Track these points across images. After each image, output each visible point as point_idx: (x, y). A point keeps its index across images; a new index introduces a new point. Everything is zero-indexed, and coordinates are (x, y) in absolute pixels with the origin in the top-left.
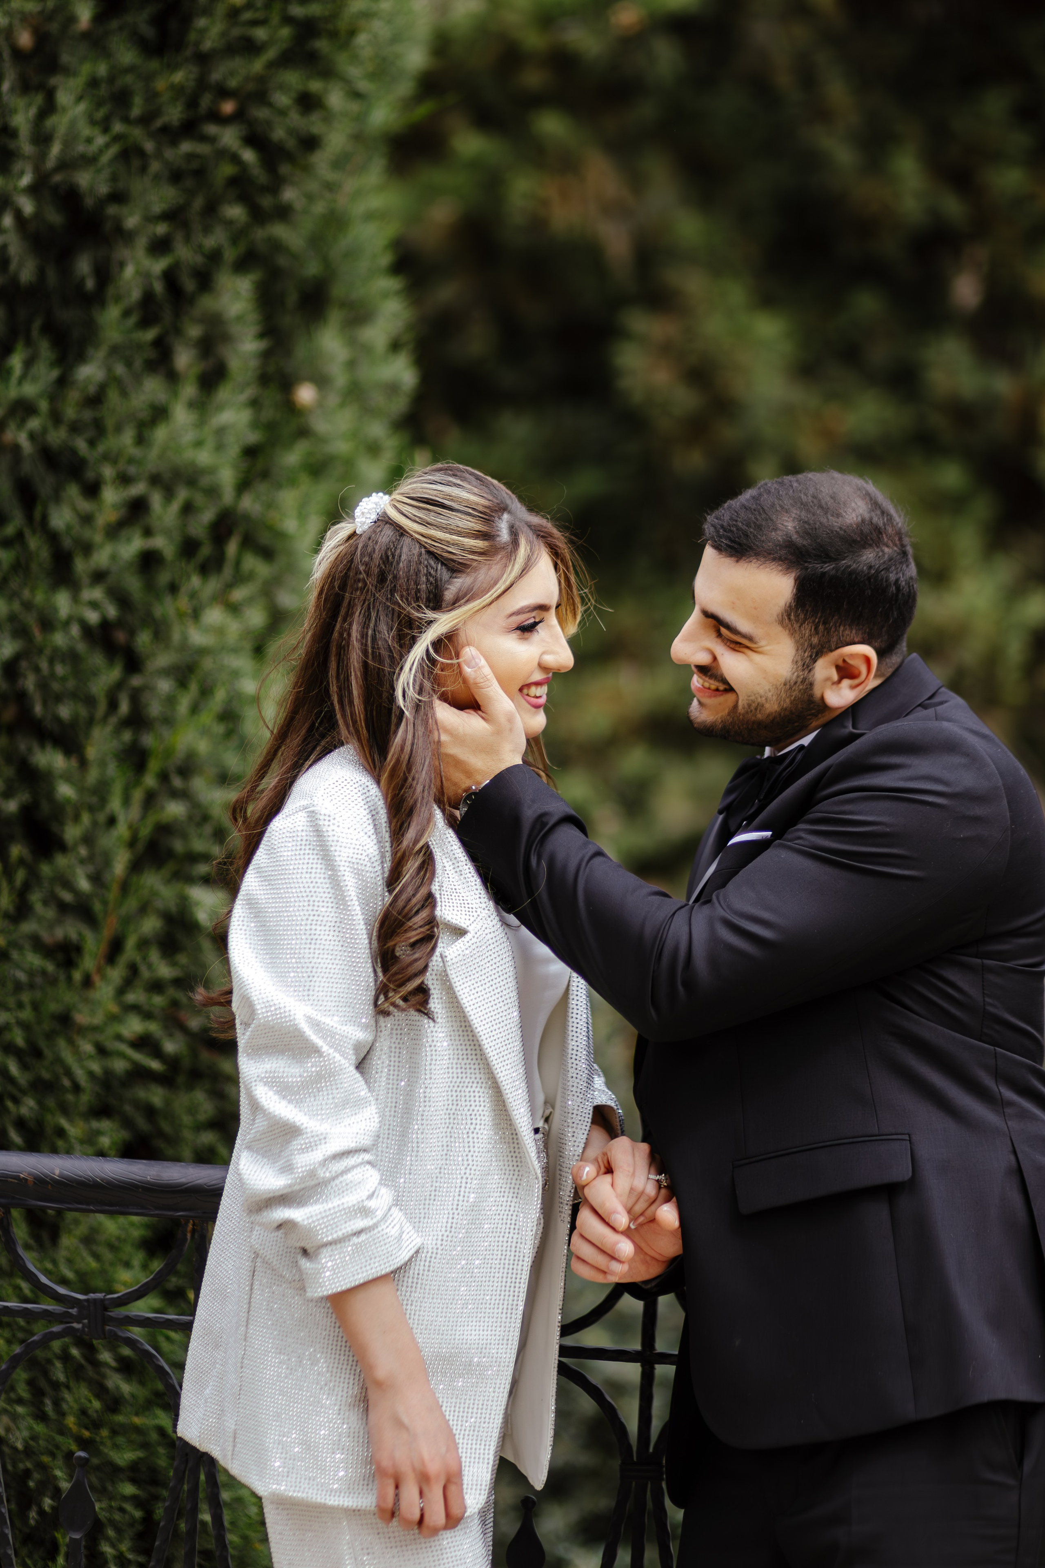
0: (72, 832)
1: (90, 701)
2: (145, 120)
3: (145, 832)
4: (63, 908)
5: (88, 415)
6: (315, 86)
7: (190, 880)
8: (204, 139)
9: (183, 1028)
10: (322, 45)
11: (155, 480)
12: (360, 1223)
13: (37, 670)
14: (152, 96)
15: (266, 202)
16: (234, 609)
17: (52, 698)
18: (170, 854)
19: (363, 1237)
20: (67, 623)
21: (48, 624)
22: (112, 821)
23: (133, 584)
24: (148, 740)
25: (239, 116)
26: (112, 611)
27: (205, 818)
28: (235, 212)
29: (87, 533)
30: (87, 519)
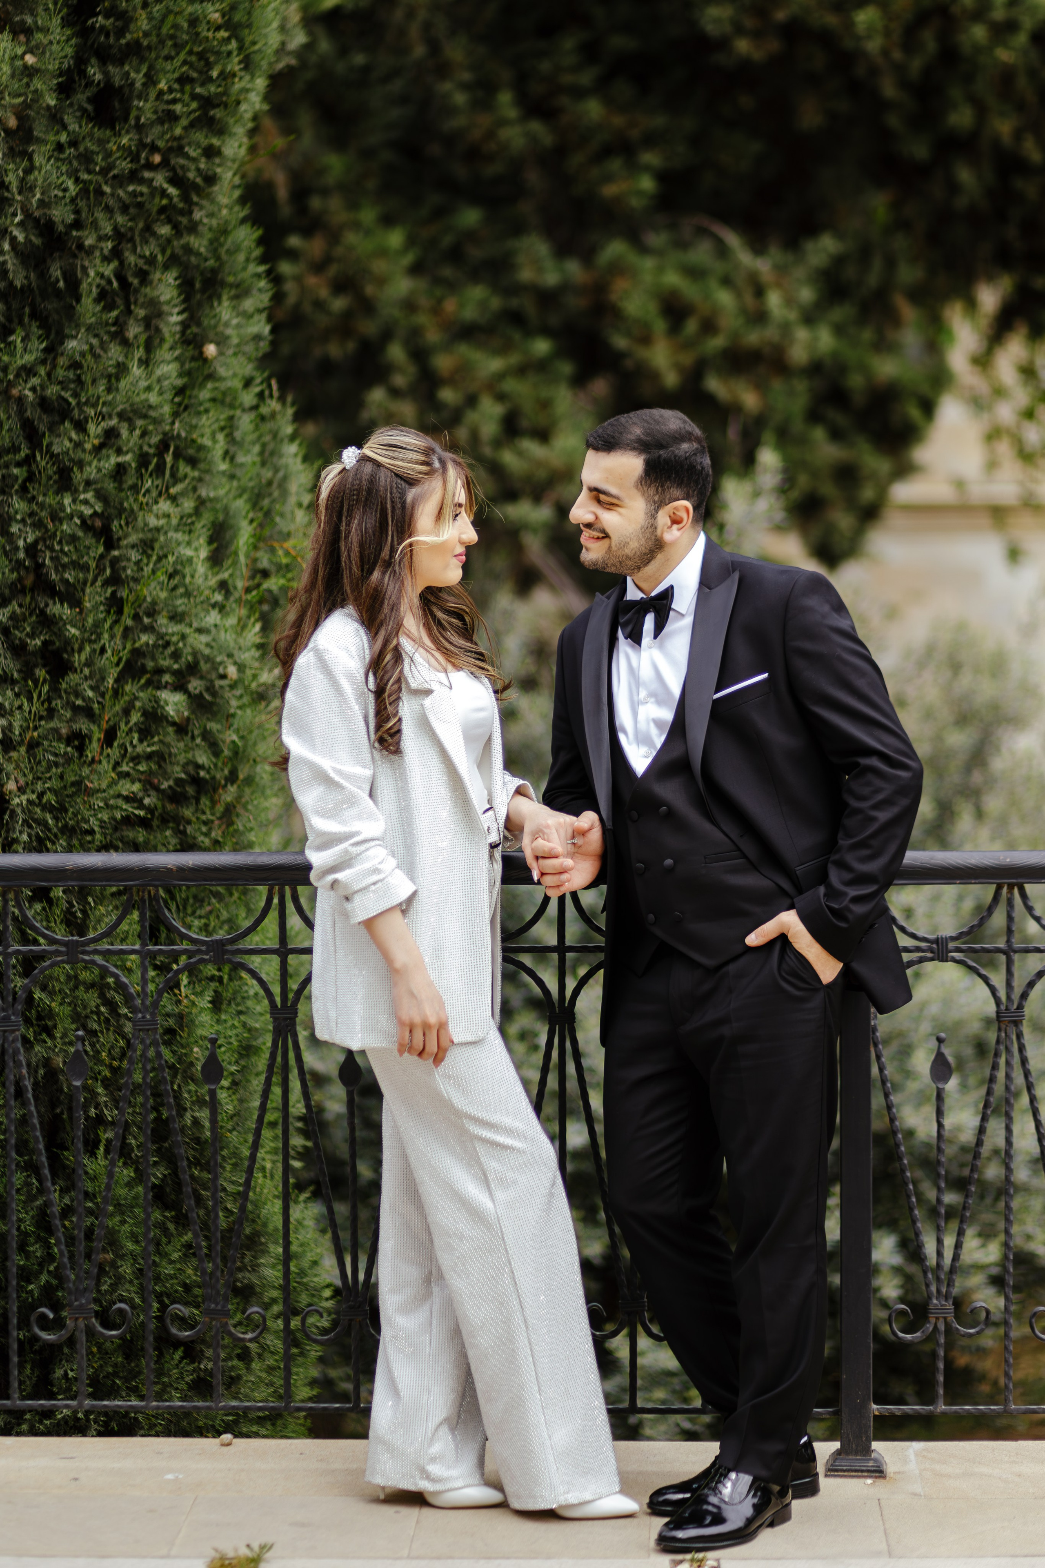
0: (78, 659)
1: (85, 568)
2: (104, 172)
3: (125, 655)
4: (76, 709)
5: (71, 375)
6: (215, 141)
7: (159, 687)
8: (142, 181)
9: (157, 789)
10: (217, 113)
11: (121, 416)
12: (375, 878)
13: (52, 549)
14: (108, 154)
15: (184, 221)
16: (173, 499)
17: (61, 567)
18: (143, 670)
19: (379, 885)
20: (71, 517)
21: (55, 517)
22: (103, 650)
23: (110, 486)
24: (124, 593)
25: (165, 163)
26: (99, 508)
27: (167, 644)
28: (165, 230)
29: (80, 454)
30: (78, 445)
